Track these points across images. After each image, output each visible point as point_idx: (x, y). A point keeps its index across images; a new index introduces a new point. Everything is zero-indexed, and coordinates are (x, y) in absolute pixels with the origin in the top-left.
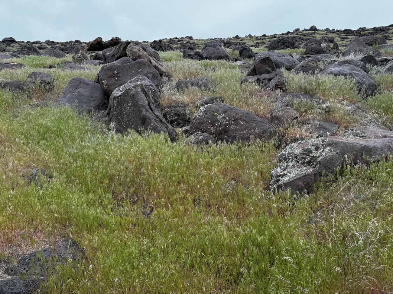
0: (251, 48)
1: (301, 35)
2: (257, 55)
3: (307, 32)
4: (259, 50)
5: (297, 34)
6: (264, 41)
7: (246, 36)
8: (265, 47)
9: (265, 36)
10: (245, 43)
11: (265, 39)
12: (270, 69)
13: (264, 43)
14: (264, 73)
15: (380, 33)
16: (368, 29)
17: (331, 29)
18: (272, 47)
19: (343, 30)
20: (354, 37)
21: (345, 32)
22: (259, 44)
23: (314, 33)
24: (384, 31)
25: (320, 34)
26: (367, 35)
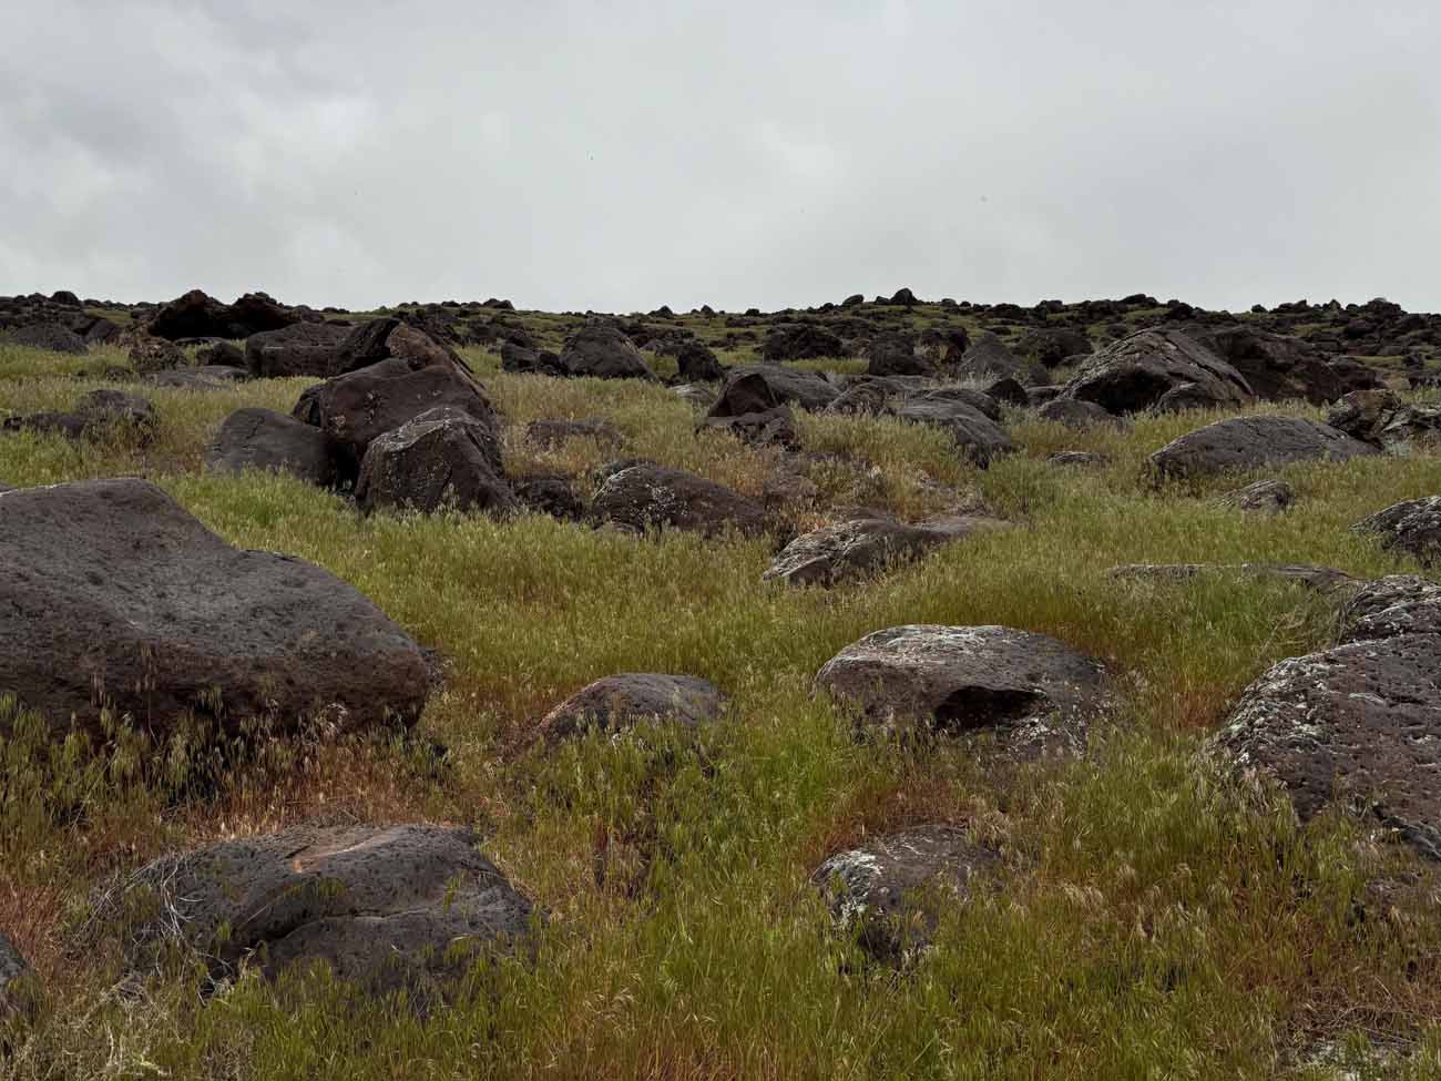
0: (716, 351)
1: (868, 316)
2: (731, 372)
3: (886, 309)
4: (738, 358)
5: (854, 314)
6: (752, 329)
7: (694, 311)
8: (755, 350)
9: (753, 312)
10: (690, 335)
11: (755, 324)
12: (762, 403)
13: (752, 337)
14: (747, 411)
15: (1100, 319)
16: (1066, 306)
17: (959, 302)
18: (775, 352)
19: (993, 305)
20: (1027, 328)
21: (1002, 313)
22: (736, 339)
23: (908, 312)
24: (1111, 313)
25: (924, 316)
26: (1064, 325)
